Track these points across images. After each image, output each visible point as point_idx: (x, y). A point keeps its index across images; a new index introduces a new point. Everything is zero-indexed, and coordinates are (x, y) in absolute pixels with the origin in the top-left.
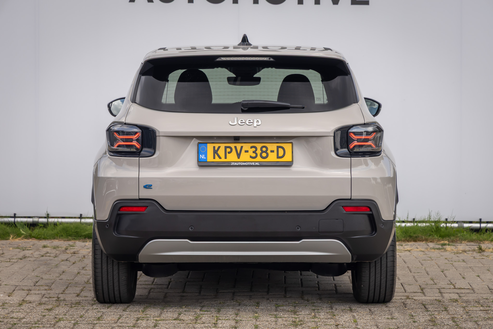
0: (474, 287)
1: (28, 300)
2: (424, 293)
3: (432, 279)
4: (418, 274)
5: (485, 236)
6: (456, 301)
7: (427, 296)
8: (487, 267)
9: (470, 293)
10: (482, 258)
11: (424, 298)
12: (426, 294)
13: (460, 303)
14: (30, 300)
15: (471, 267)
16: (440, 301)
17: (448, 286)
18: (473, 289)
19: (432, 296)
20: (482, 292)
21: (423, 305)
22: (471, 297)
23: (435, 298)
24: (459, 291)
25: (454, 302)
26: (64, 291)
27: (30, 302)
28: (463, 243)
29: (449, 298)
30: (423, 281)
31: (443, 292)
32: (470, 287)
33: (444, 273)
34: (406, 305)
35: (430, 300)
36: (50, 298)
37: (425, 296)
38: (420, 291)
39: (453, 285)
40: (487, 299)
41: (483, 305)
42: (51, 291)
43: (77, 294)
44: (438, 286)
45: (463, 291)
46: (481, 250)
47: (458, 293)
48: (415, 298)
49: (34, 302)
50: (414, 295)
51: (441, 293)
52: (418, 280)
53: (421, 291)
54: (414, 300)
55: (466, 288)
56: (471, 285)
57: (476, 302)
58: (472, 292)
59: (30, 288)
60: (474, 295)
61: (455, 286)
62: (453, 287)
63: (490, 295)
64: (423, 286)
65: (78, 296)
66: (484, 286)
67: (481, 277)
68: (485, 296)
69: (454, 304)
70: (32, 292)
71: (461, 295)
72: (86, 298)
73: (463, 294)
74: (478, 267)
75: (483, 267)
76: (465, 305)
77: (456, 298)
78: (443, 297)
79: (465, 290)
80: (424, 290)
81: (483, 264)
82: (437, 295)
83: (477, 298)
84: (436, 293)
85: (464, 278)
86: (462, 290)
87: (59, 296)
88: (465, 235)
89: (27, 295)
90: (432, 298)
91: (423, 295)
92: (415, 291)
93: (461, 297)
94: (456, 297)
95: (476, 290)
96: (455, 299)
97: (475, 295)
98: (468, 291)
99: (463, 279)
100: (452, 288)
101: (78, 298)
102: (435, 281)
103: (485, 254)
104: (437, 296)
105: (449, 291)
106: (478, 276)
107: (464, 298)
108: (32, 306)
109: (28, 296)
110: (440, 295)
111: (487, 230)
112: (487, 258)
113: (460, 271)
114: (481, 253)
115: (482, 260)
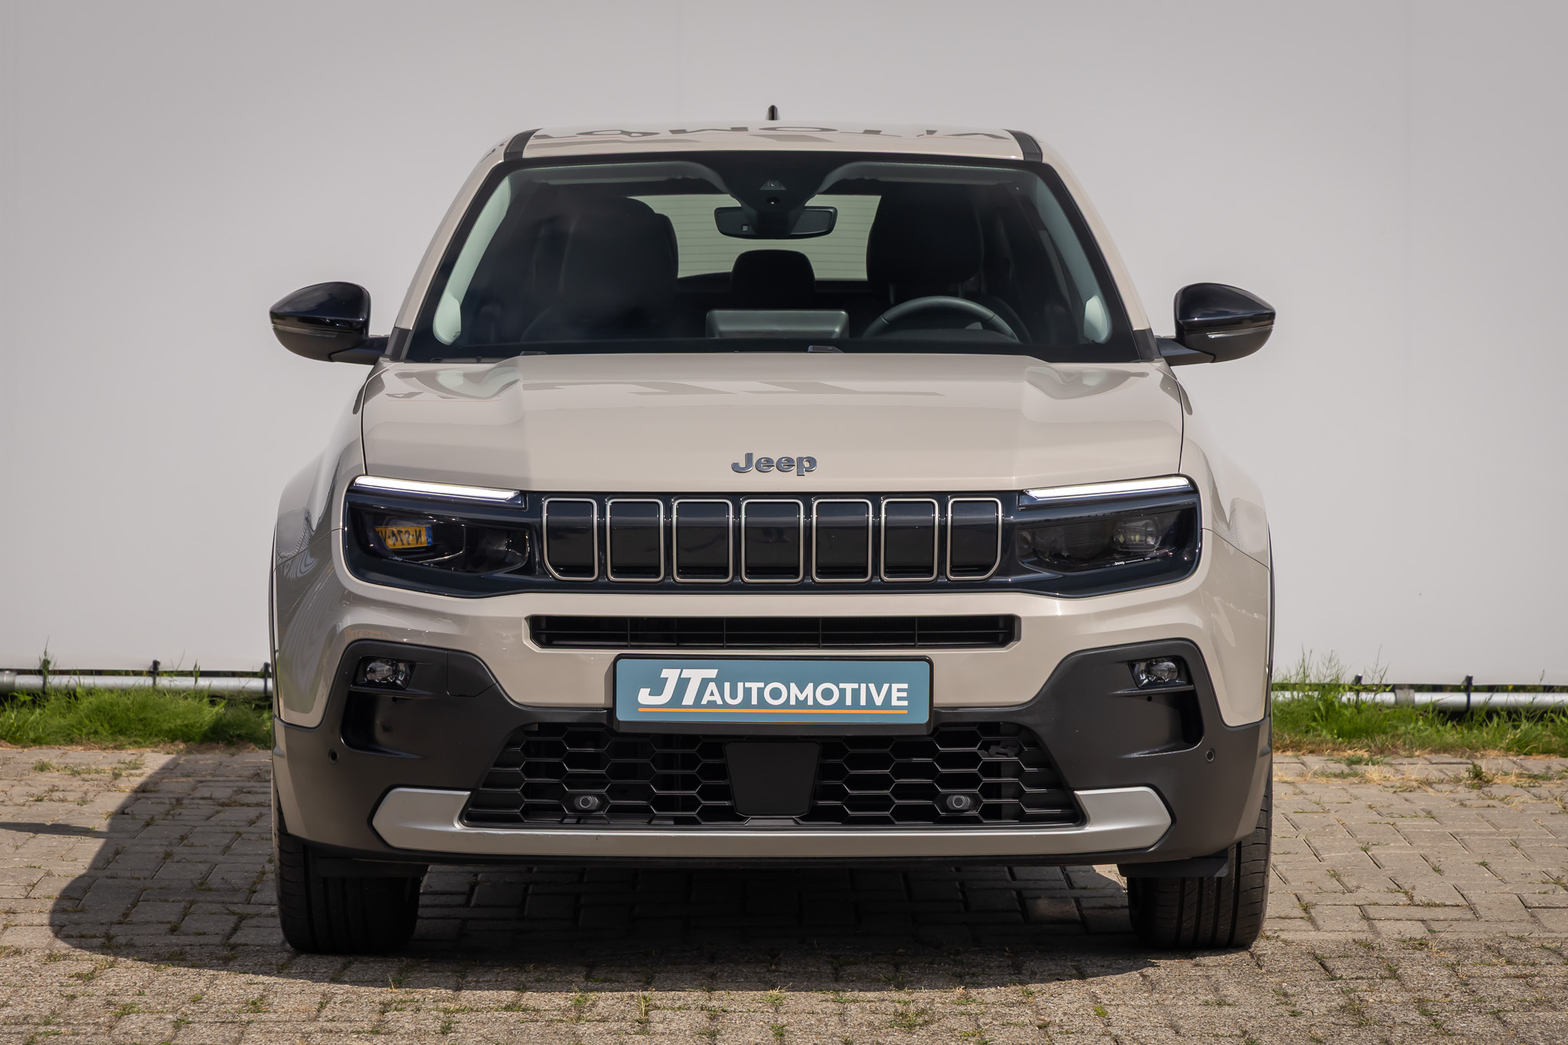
0: (1474, 900)
1: (8, 944)
2: (1312, 920)
3: (1335, 875)
4: (1288, 858)
5: (1486, 734)
6: (1422, 945)
7: (1325, 928)
8: (1510, 835)
9: (1464, 920)
10: (1488, 806)
11: (1313, 934)
12: (1320, 922)
13: (1437, 953)
14: (17, 944)
15: (1457, 834)
16: (1369, 947)
17: (1390, 895)
18: (1471, 908)
19: (1341, 928)
20: (1502, 917)
21: (1316, 958)
22: (1469, 932)
23: (1350, 936)
24: (1427, 914)
25: (1416, 948)
26: (126, 915)
27: (17, 952)
28: (1419, 756)
29: (1396, 936)
30: (1305, 881)
31: (1376, 916)
32: (1461, 901)
33: (1369, 854)
34: (1258, 959)
35: (1338, 943)
36: (82, 937)
37: (1317, 929)
38: (1299, 913)
39: (1406, 893)
40: (1520, 939)
41: (1514, 960)
42: (81, 915)
43: (169, 926)
44: (1359, 897)
45: (1439, 913)
46: (1481, 779)
47: (1423, 921)
48: (1284, 936)
49: (29, 951)
50: (1281, 926)
51: (1366, 917)
52: (1290, 879)
53: (1303, 914)
54: (1285, 941)
55: (1448, 903)
56: (1465, 893)
57: (1489, 948)
58: (1470, 915)
59: (13, 904)
60: (1477, 924)
61: (1411, 898)
62: (1404, 899)
63: (1530, 927)
64: (1308, 898)
65: (173, 930)
66: (1506, 896)
67: (1493, 867)
68: (1513, 930)
69: (1418, 955)
70: (21, 918)
71: (1436, 926)
72: (203, 940)
73: (1441, 923)
74: (1479, 834)
75: (1494, 834)
76: (1452, 958)
77: (1419, 937)
78: (1378, 934)
79: (1446, 909)
80: (1312, 911)
81: (1493, 825)
82: (1355, 926)
83: (1486, 937)
84: (1352, 920)
85: (1437, 870)
86: (1437, 909)
87: (112, 932)
88: (1419, 730)
89: (6, 927)
90: (1341, 937)
91: (1311, 928)
92: (1283, 914)
93: (1434, 932)
94: (1417, 931)
95: (1482, 911)
96: (1416, 940)
97: (1481, 926)
98: (1456, 913)
99: (1436, 874)
100: (1404, 905)
101: (174, 939)
102: (1345, 879)
103: (1495, 791)
104: (1357, 930)
105: (1393, 913)
106: (1484, 864)
107: (1448, 936)
108: (26, 964)
109: (8, 932)
110: (1364, 924)
111: (1491, 712)
112: (1506, 806)
113: (1423, 848)
114: (1480, 787)
115: (1490, 810)
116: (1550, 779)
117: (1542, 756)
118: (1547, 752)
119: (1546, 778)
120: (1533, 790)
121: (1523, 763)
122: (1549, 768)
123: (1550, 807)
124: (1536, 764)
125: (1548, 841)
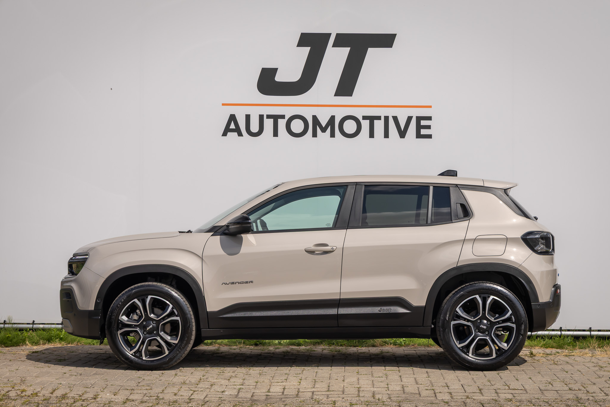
0: (526, 388)
1: (131, 398)
2: (481, 393)
3: (489, 381)
4: (477, 376)
5: (535, 343)
6: (511, 400)
7: (485, 396)
8: (538, 370)
9: (523, 394)
11: (482, 398)
12: (484, 394)
13: (514, 402)
14: (133, 398)
15: (524, 370)
16: (496, 401)
17: (504, 387)
18: (525, 390)
19: (489, 396)
20: (534, 393)
21: (481, 404)
22: (524, 397)
23: (492, 398)
24: (513, 392)
25: (509, 401)
26: (163, 391)
27: (133, 401)
29: (504, 398)
30: (481, 382)
31: (499, 392)
32: (523, 388)
34: (466, 404)
35: (488, 400)
36: (151, 396)
37: (483, 396)
38: (478, 391)
39: (508, 386)
40: (538, 399)
41: (535, 404)
42: (151, 390)
43: (174, 393)
44: (495, 387)
45: (517, 392)
46: (532, 355)
47: (512, 394)
48: (473, 398)
49: (136, 400)
50: (473, 395)
51: (496, 393)
52: (477, 382)
53: (479, 392)
54: (474, 399)
55: (519, 389)
56: (524, 386)
57: (529, 401)
58: (525, 392)
59: (133, 388)
60: (527, 395)
61: (509, 387)
62: (507, 388)
63: (541, 396)
64: (481, 387)
65: (175, 395)
66: (535, 387)
67: (532, 379)
68: (536, 396)
69: (509, 403)
70: (135, 391)
71: (515, 395)
72: (183, 397)
73: (517, 394)
74: (530, 370)
75: (534, 370)
76: (518, 404)
77: (510, 398)
78: (499, 397)
79: (519, 390)
80: (482, 391)
81: (534, 367)
82: (493, 395)
83: (529, 398)
84: (493, 393)
85: (517, 380)
86: (516, 390)
87: (159, 395)
89: (131, 394)
90: (489, 398)
91: (481, 395)
92: (474, 392)
93: (515, 397)
94: (510, 396)
95: (528, 391)
96: (509, 399)
97: (528, 395)
98: (521, 392)
99: (517, 381)
100: (507, 389)
101: (175, 397)
102: (492, 382)
103: (536, 358)
104: (494, 396)
105: (504, 391)
106: (530, 378)
107: (518, 398)
108: (135, 404)
109: (131, 395)
110: (496, 395)
111: (537, 336)
112: (538, 362)
113: (514, 374)
114: (532, 357)
115: (534, 364)
116: (552, 355)
117: (551, 349)
118: (552, 347)
119: (551, 354)
120: (547, 358)
121: (545, 350)
122: (552, 352)
123: (550, 363)
124: (548, 351)
125: (548, 372)
